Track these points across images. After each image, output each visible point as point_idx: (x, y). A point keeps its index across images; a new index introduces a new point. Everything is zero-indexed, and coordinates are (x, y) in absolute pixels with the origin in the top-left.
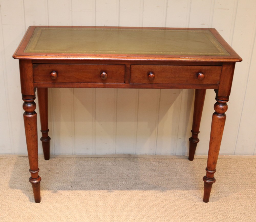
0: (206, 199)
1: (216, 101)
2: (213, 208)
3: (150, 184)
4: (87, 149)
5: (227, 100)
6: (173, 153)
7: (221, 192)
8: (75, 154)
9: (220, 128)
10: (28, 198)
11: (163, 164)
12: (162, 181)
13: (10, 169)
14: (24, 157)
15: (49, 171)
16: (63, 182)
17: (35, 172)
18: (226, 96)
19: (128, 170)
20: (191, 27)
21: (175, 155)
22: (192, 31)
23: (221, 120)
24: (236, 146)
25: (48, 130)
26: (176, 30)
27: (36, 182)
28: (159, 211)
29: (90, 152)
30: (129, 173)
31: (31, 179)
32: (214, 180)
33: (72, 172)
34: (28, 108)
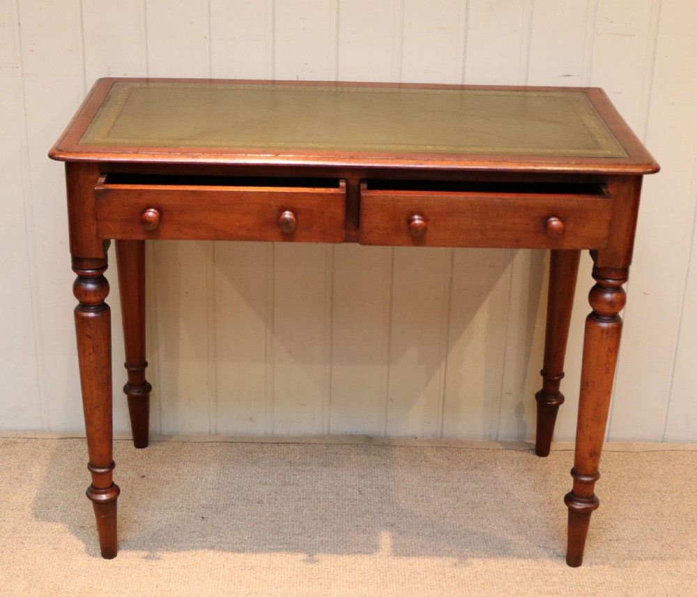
0: (574, 558)
1: (594, 282)
2: (593, 581)
3: (420, 516)
4: (251, 419)
5: (621, 277)
6: (490, 435)
7: (618, 540)
8: (217, 434)
9: (607, 355)
10: (81, 546)
11: (459, 463)
12: (454, 508)
13: (38, 470)
14: (76, 440)
15: (143, 477)
16: (180, 506)
17: (103, 470)
18: (621, 266)
19: (362, 477)
20: (532, 82)
21: (497, 439)
22: (535, 94)
23: (607, 332)
24: (667, 417)
25: (146, 364)
26: (494, 92)
27: (104, 497)
28: (440, 585)
29: (260, 428)
30: (364, 486)
31: (93, 491)
32: (593, 502)
33: (206, 480)
34: (86, 292)
